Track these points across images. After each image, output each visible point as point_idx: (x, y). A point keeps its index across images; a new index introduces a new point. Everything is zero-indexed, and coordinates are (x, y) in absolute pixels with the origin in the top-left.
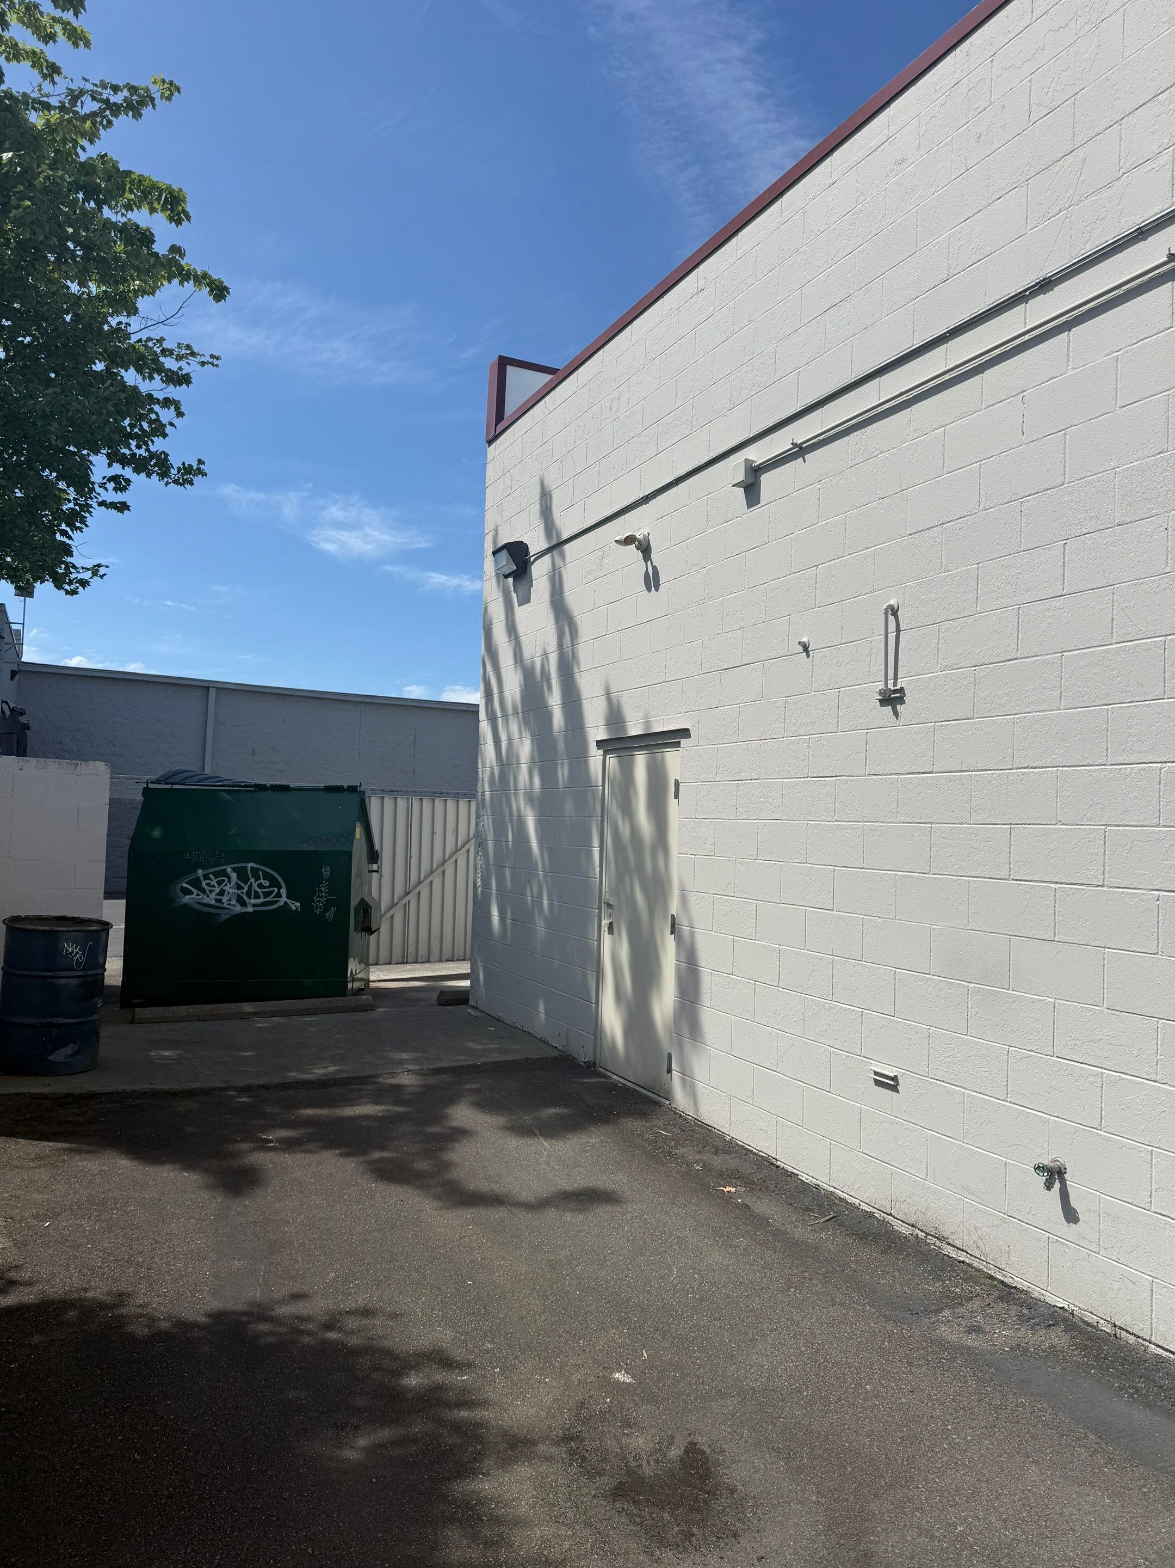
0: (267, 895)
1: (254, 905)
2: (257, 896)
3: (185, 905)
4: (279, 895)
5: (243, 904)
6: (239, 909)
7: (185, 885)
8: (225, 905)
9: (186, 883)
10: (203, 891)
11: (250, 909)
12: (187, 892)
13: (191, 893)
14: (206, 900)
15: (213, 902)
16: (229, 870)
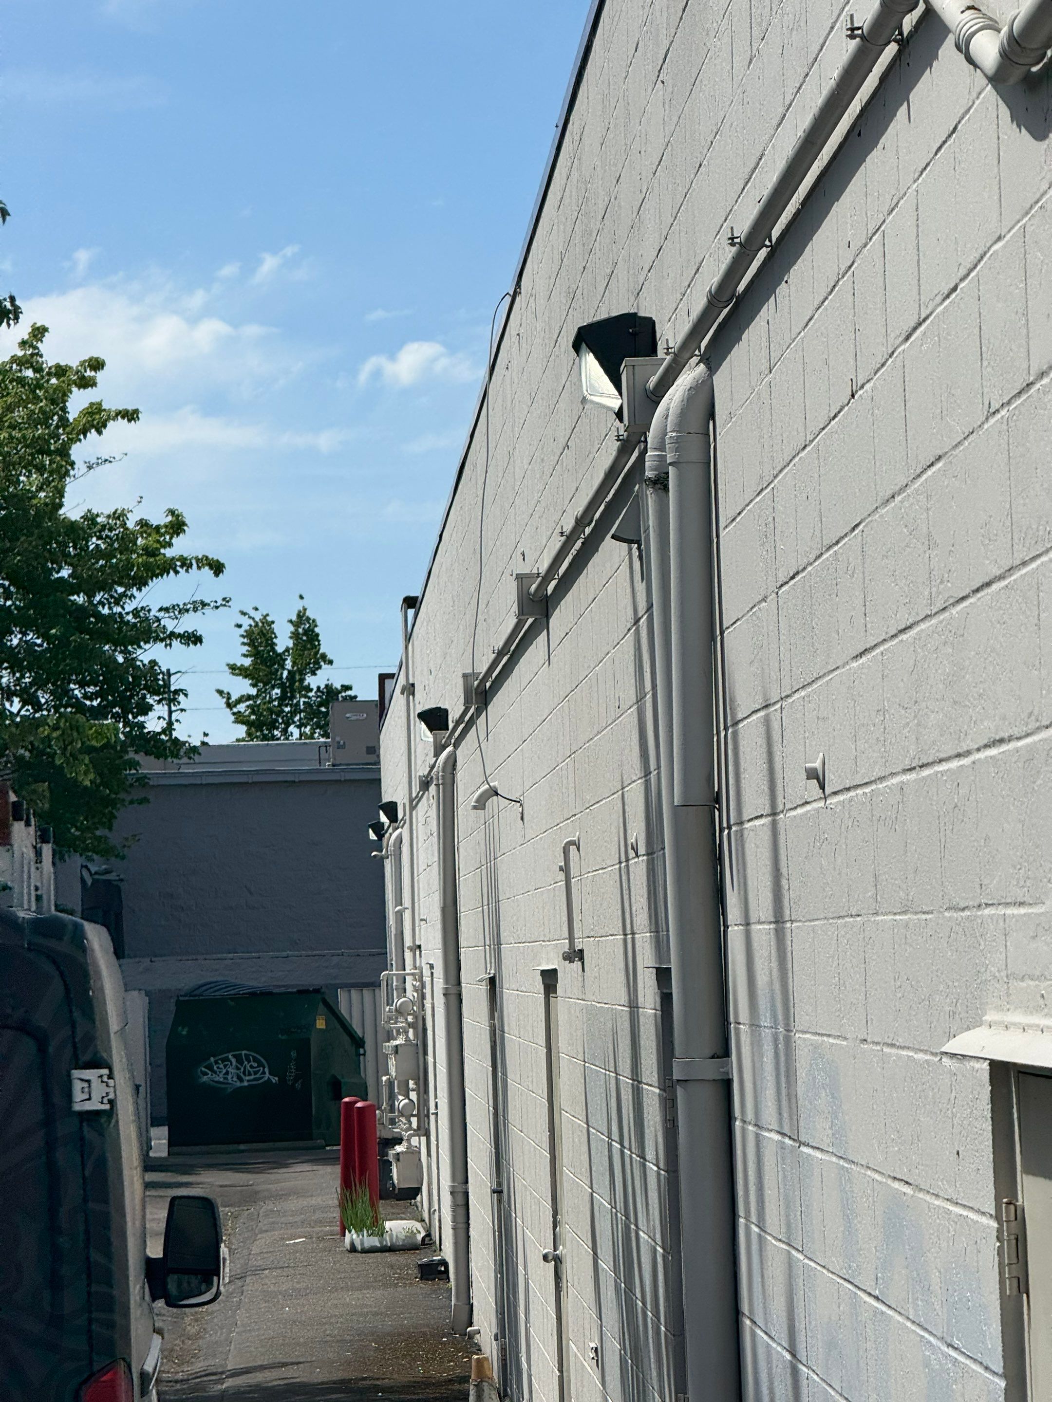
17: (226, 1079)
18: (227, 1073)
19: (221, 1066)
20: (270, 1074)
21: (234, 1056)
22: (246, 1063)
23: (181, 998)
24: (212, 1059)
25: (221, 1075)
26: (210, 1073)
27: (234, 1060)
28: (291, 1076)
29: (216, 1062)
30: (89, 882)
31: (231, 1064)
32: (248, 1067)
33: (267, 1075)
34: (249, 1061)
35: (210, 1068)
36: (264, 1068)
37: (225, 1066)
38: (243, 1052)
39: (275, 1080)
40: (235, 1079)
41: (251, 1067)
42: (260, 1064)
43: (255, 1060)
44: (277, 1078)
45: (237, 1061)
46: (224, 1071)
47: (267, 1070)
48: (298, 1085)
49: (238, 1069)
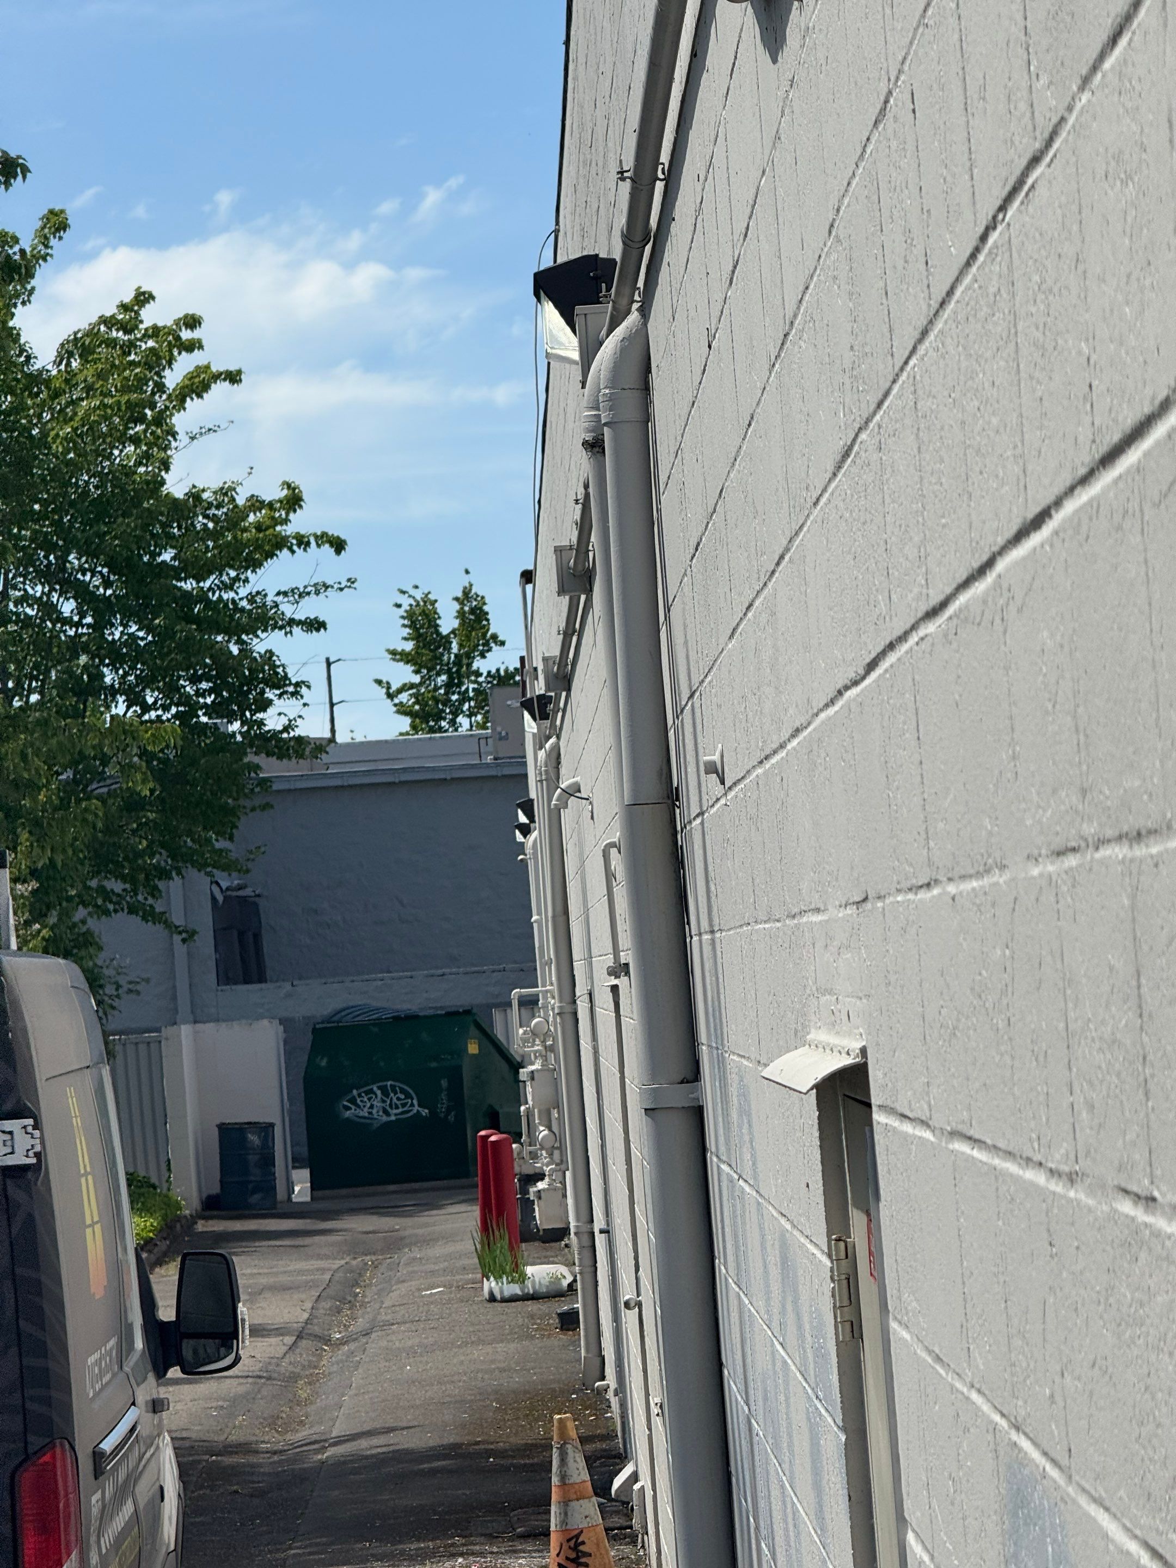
0: (404, 1105)
1: (396, 1115)
2: (397, 1108)
3: (347, 1118)
4: (412, 1105)
5: (388, 1114)
6: (385, 1118)
7: (346, 1103)
8: (375, 1116)
9: (348, 1101)
10: (359, 1106)
11: (393, 1118)
12: (348, 1108)
13: (350, 1109)
14: (361, 1114)
15: (366, 1115)
16: (375, 1089)
17: (370, 1113)
18: (372, 1107)
19: (365, 1099)
20: (419, 1105)
21: (379, 1088)
22: (392, 1095)
23: (317, 1026)
24: (355, 1092)
25: (366, 1110)
26: (353, 1107)
27: (379, 1092)
28: (442, 1108)
29: (360, 1095)
30: (220, 898)
31: (376, 1097)
32: (395, 1100)
33: (416, 1108)
34: (396, 1093)
35: (353, 1101)
36: (412, 1099)
37: (369, 1099)
38: (389, 1083)
39: (425, 1112)
40: (381, 1113)
41: (398, 1099)
42: (408, 1096)
43: (402, 1091)
44: (427, 1111)
45: (382, 1093)
46: (368, 1105)
47: (415, 1102)
48: (451, 1118)
49: (384, 1101)
